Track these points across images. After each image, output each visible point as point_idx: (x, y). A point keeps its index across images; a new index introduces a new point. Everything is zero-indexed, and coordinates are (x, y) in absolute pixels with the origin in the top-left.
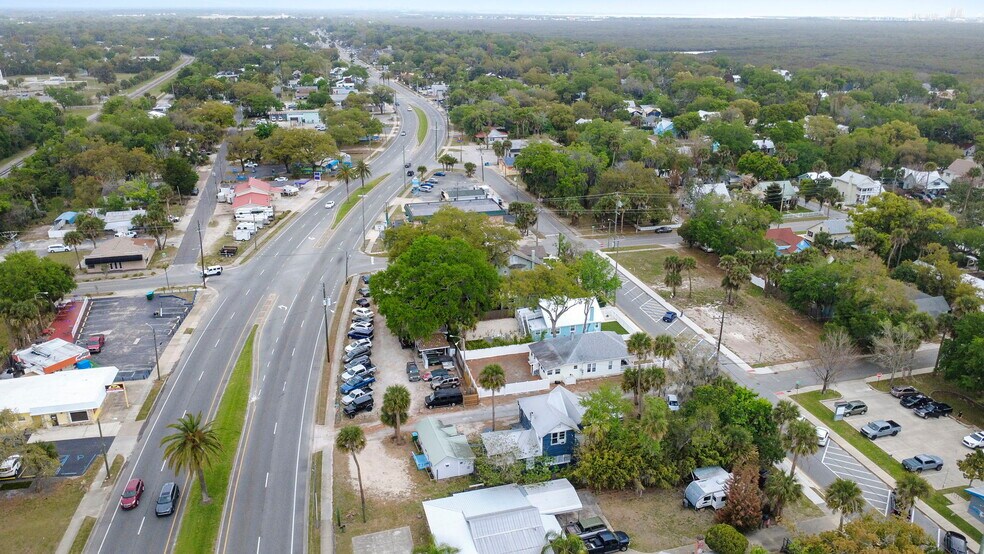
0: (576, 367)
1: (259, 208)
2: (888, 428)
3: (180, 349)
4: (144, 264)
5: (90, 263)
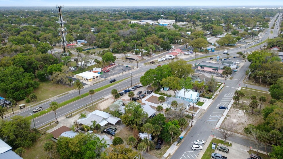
0: (167, 105)
1: (171, 56)
2: (220, 157)
3: (117, 76)
4: (135, 61)
5: (126, 58)
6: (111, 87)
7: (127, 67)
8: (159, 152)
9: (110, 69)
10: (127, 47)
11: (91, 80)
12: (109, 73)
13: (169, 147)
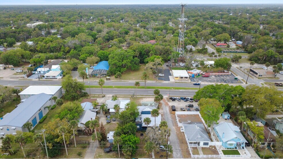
4: (258, 76)
5: (251, 70)
6: (181, 90)
7: (236, 79)
8: (103, 154)
9: (215, 76)
10: (275, 58)
11: (178, 79)
12: (205, 79)
13: (115, 158)
